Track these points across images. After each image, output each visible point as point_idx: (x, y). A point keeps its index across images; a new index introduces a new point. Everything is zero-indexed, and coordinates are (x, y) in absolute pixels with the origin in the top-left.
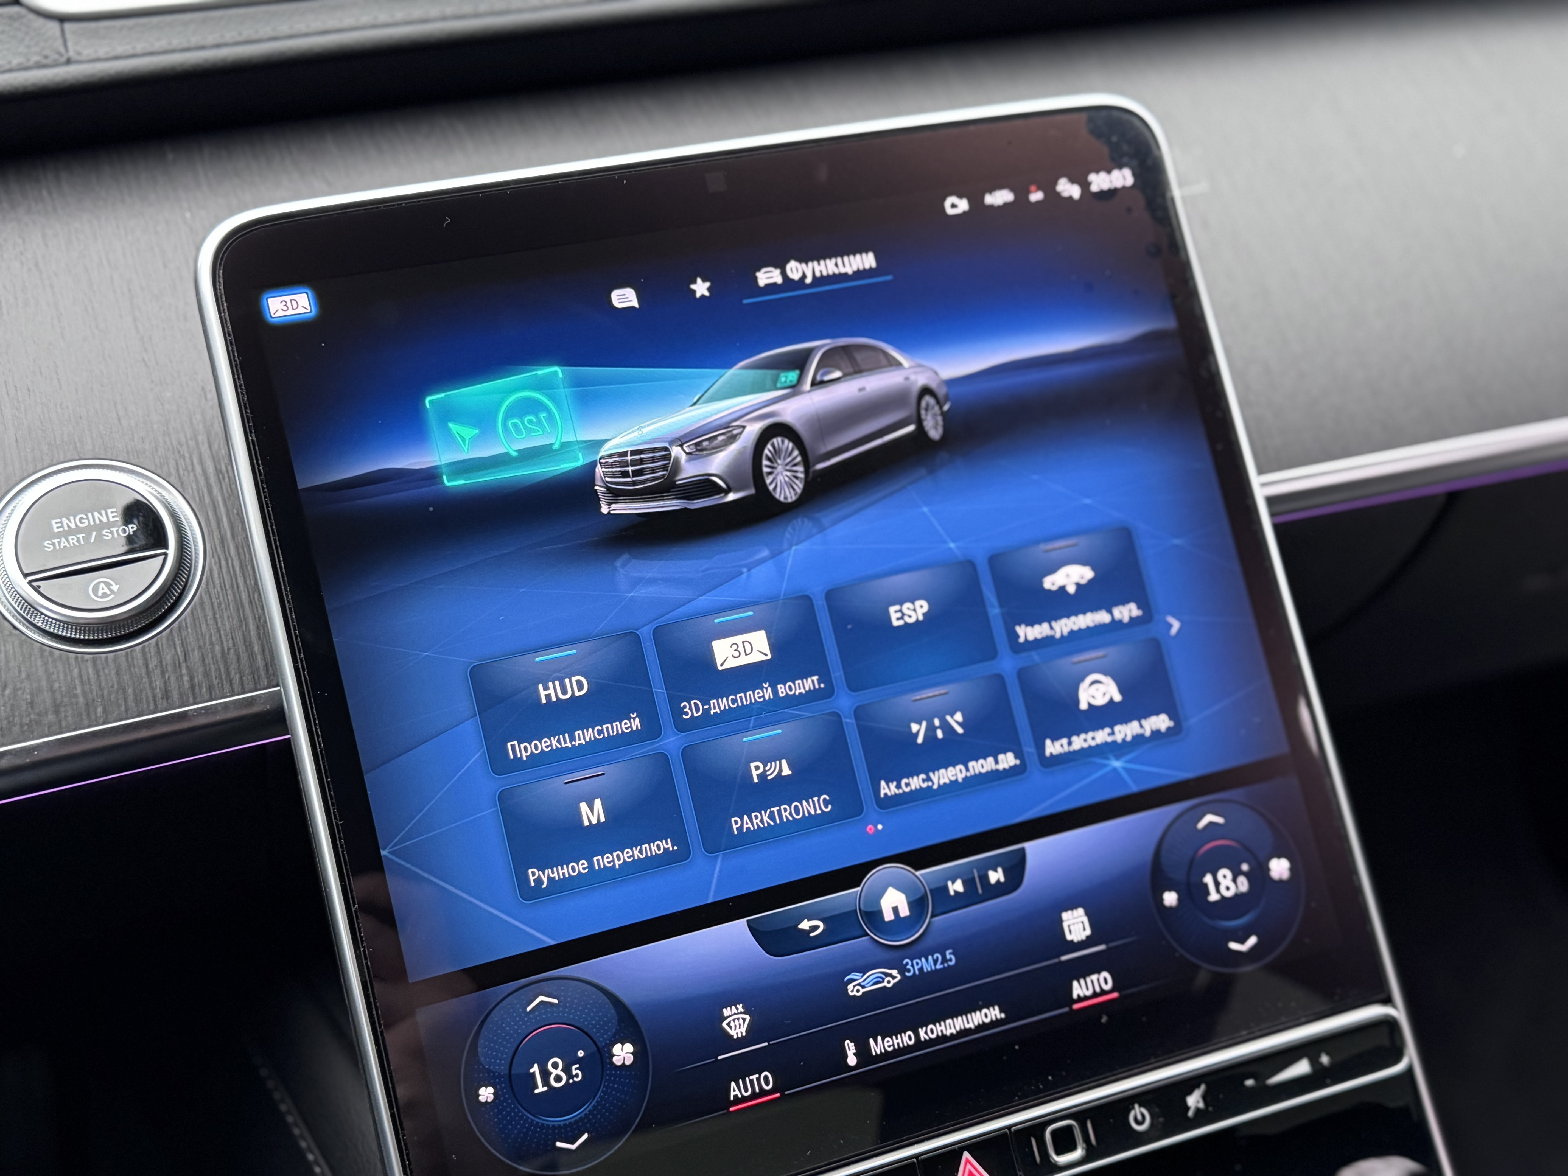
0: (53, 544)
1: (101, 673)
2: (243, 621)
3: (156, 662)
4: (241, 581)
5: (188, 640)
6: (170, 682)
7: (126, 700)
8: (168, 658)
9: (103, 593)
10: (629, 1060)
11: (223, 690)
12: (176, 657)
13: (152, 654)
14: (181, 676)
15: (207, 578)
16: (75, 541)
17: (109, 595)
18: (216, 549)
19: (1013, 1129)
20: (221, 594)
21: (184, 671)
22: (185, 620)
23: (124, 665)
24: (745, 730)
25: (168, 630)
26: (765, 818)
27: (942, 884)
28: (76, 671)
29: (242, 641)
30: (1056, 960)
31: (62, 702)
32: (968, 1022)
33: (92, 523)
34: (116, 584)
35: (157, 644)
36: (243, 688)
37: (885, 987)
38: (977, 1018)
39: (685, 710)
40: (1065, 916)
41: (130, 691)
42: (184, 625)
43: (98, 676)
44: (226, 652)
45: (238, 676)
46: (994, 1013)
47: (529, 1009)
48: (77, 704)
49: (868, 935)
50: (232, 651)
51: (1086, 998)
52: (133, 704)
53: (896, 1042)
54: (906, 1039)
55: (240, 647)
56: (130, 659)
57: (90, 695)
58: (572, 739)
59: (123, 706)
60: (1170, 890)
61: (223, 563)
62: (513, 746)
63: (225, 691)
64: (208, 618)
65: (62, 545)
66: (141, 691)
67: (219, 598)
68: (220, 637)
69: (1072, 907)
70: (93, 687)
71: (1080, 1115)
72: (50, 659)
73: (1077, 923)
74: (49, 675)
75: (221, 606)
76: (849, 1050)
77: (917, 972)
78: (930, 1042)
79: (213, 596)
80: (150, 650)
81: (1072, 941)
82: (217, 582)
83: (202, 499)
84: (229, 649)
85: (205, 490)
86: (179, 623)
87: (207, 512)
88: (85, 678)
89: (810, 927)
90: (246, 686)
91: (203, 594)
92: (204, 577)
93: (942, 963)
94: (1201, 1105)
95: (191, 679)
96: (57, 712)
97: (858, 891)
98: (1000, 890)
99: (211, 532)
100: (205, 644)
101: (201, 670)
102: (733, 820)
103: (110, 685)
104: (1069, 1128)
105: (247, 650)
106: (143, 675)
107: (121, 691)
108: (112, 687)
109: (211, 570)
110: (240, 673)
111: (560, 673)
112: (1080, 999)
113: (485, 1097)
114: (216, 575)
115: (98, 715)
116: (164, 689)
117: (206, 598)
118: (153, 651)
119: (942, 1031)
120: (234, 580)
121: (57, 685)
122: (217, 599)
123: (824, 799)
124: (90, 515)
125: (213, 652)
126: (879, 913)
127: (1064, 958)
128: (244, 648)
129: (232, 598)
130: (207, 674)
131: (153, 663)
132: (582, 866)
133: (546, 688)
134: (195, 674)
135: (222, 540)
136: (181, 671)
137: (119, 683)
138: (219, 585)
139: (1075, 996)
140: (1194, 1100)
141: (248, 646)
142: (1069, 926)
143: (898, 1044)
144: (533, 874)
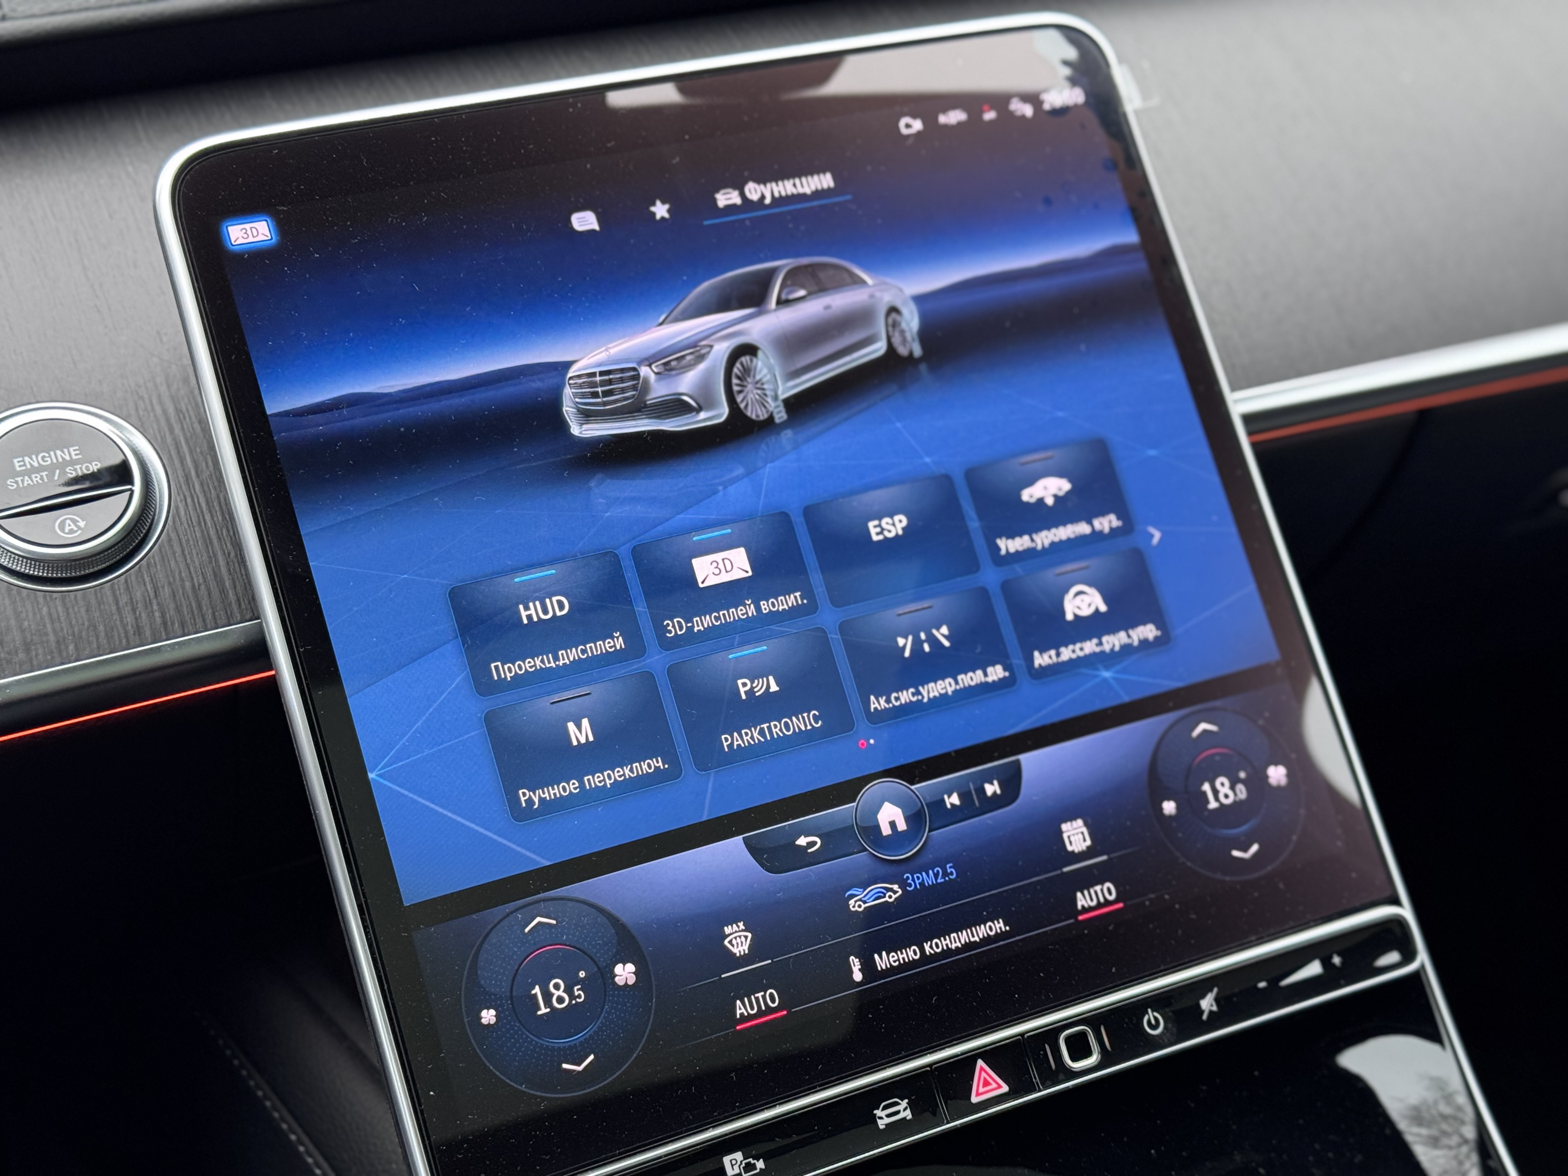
0: (16, 482)
1: (71, 610)
2: (212, 558)
3: (125, 599)
4: (208, 517)
5: (157, 577)
6: (141, 619)
7: (97, 637)
8: (138, 595)
9: (69, 530)
10: (632, 980)
11: (196, 625)
12: (146, 594)
13: (122, 591)
14: (153, 612)
15: (173, 516)
16: (38, 479)
17: (76, 531)
18: (181, 487)
19: (1026, 1036)
20: (188, 532)
21: (155, 607)
22: (153, 557)
23: (93, 602)
24: (730, 647)
25: (137, 566)
26: (756, 735)
27: (939, 798)
28: (45, 610)
29: (212, 577)
30: (1059, 872)
31: (32, 641)
32: (973, 936)
33: (55, 461)
34: (83, 521)
35: (126, 581)
36: (216, 623)
37: (887, 901)
38: (982, 931)
39: (669, 628)
40: (1065, 827)
41: (101, 628)
42: (153, 561)
43: (68, 614)
44: (197, 587)
45: (210, 611)
46: (999, 926)
47: (527, 930)
48: (47, 642)
49: (867, 850)
50: (203, 587)
51: (1091, 909)
52: (105, 641)
53: (901, 957)
54: (911, 954)
55: (211, 583)
56: (99, 595)
57: (60, 634)
58: (556, 659)
59: (95, 643)
60: (1169, 799)
61: (189, 500)
62: (497, 667)
63: (197, 626)
64: (177, 555)
65: (26, 483)
66: (112, 629)
67: (187, 535)
68: (190, 573)
69: (1072, 818)
70: (63, 625)
71: (1094, 1020)
72: (18, 599)
73: (1077, 834)
74: (17, 615)
75: (189, 543)
76: (854, 965)
77: (918, 887)
78: (935, 957)
79: (181, 533)
80: (119, 587)
81: (1073, 852)
82: (184, 519)
83: (163, 439)
84: (199, 585)
85: (166, 429)
86: (147, 560)
87: (169, 451)
88: (55, 616)
89: (808, 843)
90: (219, 621)
91: (170, 531)
92: (171, 515)
93: (943, 877)
94: (1215, 1008)
95: (163, 616)
96: (27, 650)
97: (853, 806)
98: (996, 802)
99: (175, 470)
100: (175, 580)
101: (172, 606)
102: (723, 737)
103: (80, 622)
104: (1083, 1034)
105: (218, 585)
106: (114, 611)
107: (92, 628)
108: (83, 624)
109: (177, 508)
110: (212, 608)
111: (541, 594)
112: (1085, 910)
113: (487, 1019)
114: (182, 513)
115: (70, 652)
116: (135, 626)
117: (173, 536)
118: (122, 588)
119: (947, 945)
120: (201, 517)
121: (26, 624)
122: (184, 536)
123: (814, 715)
124: (52, 453)
125: (183, 588)
126: (877, 828)
127: (1066, 869)
128: (215, 582)
129: (200, 534)
130: (178, 609)
131: (124, 599)
132: (573, 786)
133: (527, 608)
134: (167, 610)
135: (187, 478)
136: (152, 606)
137: (89, 620)
138: (186, 522)
139: (1079, 907)
140: (1207, 1003)
141: (220, 581)
142: (1069, 837)
143: (904, 959)
144: (524, 795)
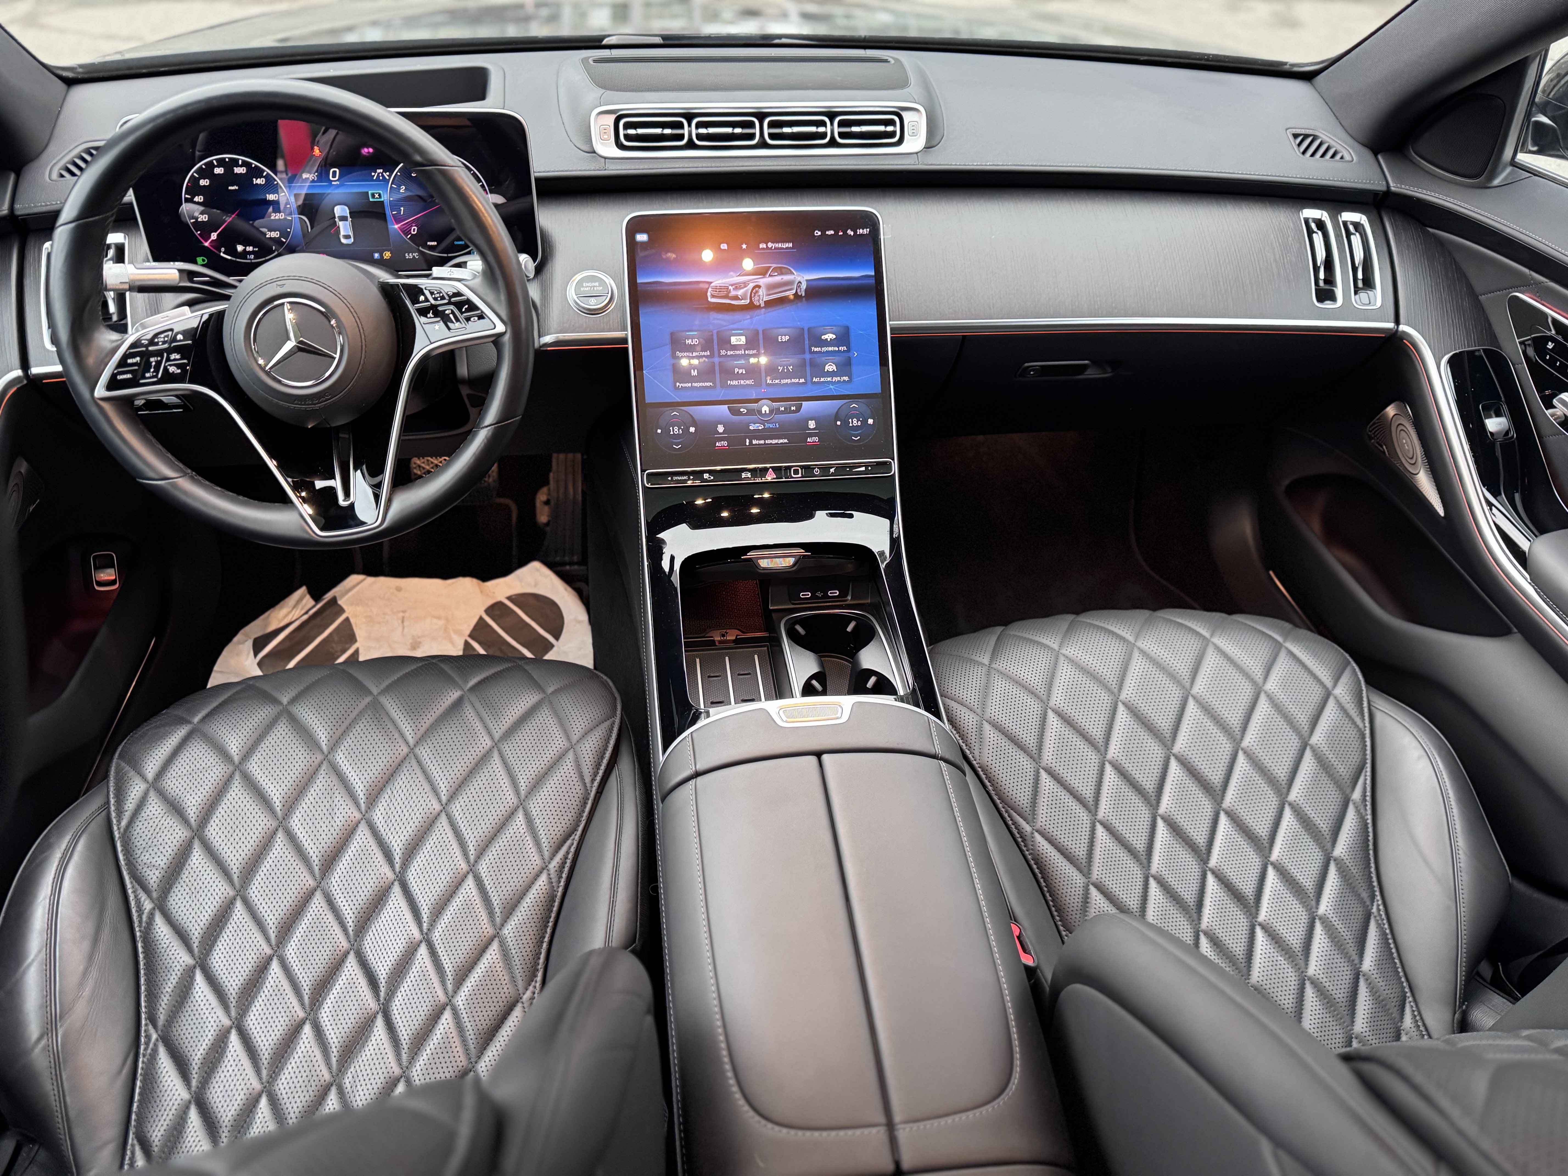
8: (604, 321)
10: (694, 431)
11: (612, 331)
12: (606, 321)
17: (593, 303)
19: (784, 466)
23: (595, 320)
24: (735, 360)
25: (606, 314)
26: (737, 382)
27: (779, 407)
30: (805, 432)
32: (778, 441)
35: (603, 317)
37: (760, 429)
38: (781, 441)
39: (721, 352)
40: (809, 422)
45: (616, 329)
46: (786, 441)
47: (672, 414)
51: (811, 442)
53: (759, 442)
54: (762, 442)
55: (618, 324)
58: (692, 354)
60: (839, 421)
61: (619, 299)
62: (678, 353)
67: (618, 307)
68: (615, 318)
69: (812, 420)
71: (802, 467)
73: (812, 424)
75: (616, 313)
76: (747, 441)
77: (768, 427)
78: (767, 444)
80: (601, 318)
81: (810, 428)
83: (617, 284)
85: (618, 282)
87: (617, 287)
88: (587, 322)
89: (743, 410)
90: (617, 331)
93: (775, 426)
94: (833, 472)
97: (757, 405)
98: (794, 412)
99: (618, 291)
102: (729, 381)
104: (798, 469)
105: (621, 325)
106: (598, 324)
111: (692, 338)
112: (809, 442)
113: (659, 431)
114: (618, 302)
119: (771, 442)
120: (621, 304)
123: (752, 381)
126: (761, 411)
127: (807, 432)
129: (620, 308)
131: (601, 321)
132: (690, 385)
133: (688, 341)
135: (620, 293)
138: (618, 304)
140: (832, 470)
141: (621, 323)
142: (810, 424)
144: (678, 384)
